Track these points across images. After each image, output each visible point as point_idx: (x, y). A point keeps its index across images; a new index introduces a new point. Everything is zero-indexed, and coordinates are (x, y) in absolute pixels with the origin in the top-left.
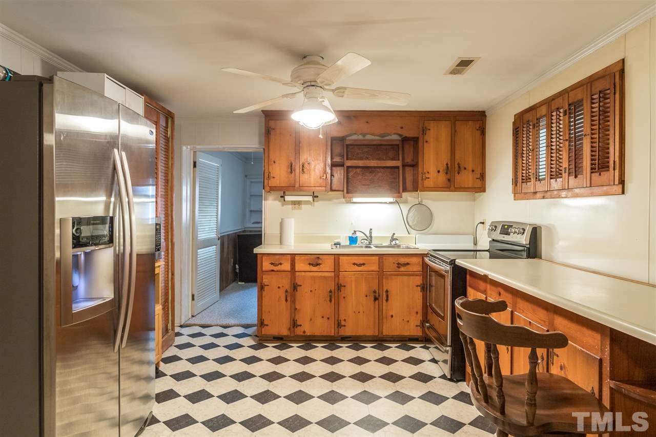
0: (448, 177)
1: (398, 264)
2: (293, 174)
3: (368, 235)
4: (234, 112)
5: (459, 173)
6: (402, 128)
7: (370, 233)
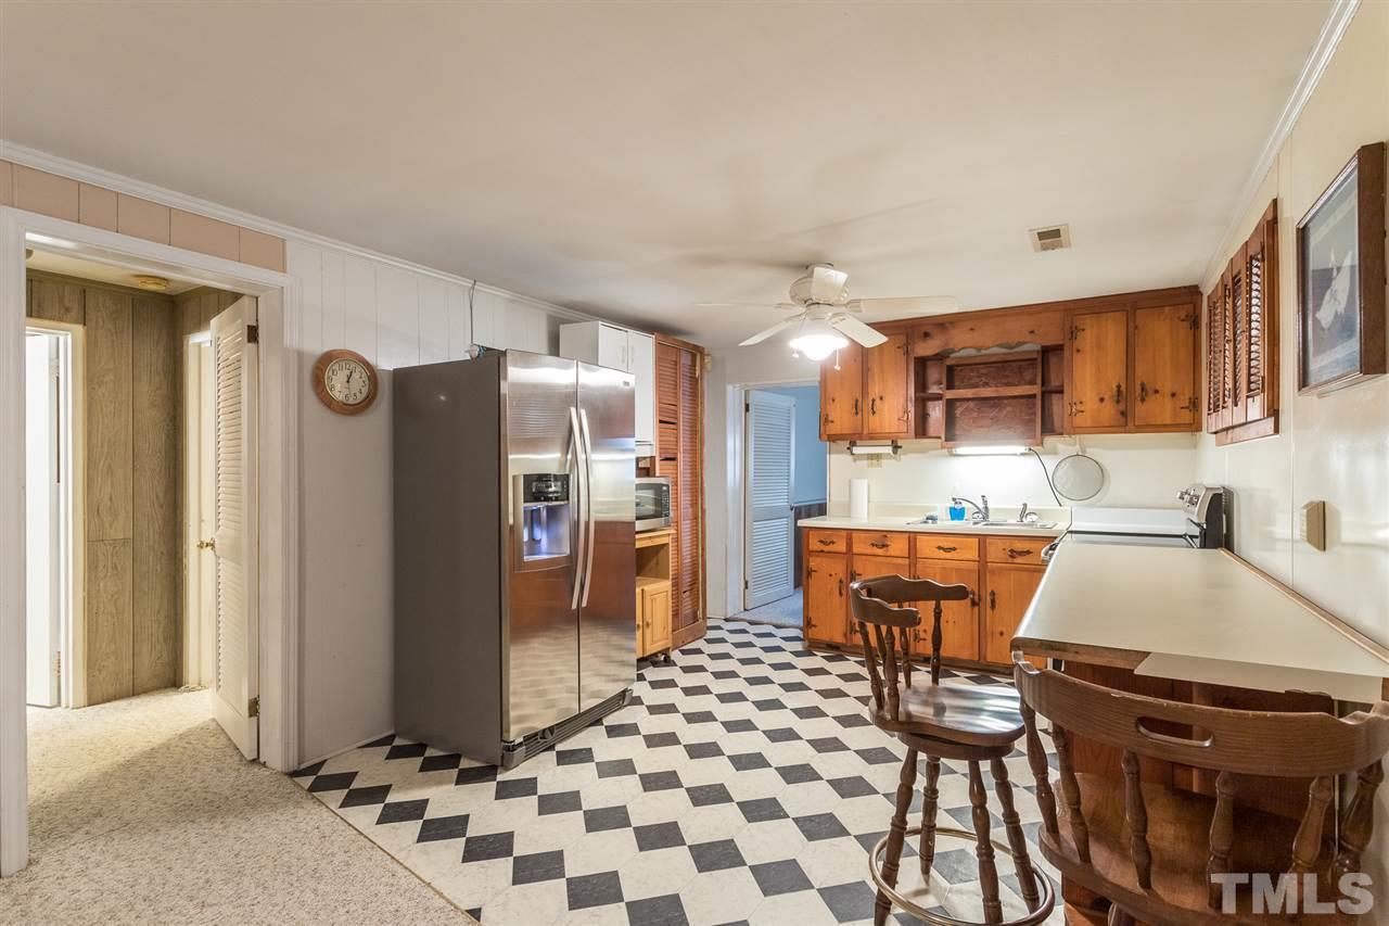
0: (1122, 407)
1: (1012, 551)
2: (859, 416)
3: (981, 506)
4: (741, 344)
5: (1143, 400)
6: (1032, 332)
7: (985, 502)
